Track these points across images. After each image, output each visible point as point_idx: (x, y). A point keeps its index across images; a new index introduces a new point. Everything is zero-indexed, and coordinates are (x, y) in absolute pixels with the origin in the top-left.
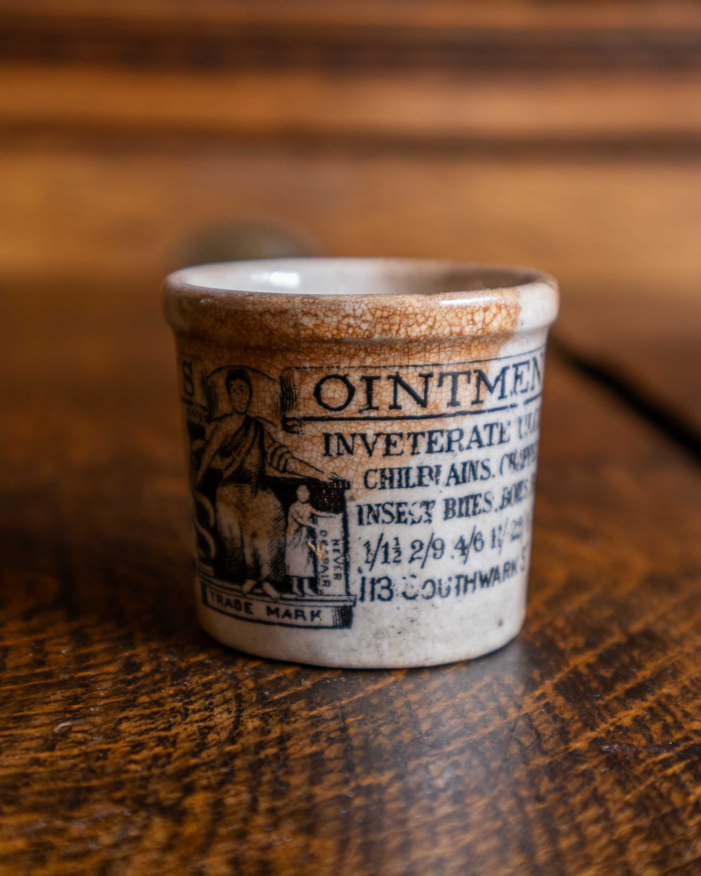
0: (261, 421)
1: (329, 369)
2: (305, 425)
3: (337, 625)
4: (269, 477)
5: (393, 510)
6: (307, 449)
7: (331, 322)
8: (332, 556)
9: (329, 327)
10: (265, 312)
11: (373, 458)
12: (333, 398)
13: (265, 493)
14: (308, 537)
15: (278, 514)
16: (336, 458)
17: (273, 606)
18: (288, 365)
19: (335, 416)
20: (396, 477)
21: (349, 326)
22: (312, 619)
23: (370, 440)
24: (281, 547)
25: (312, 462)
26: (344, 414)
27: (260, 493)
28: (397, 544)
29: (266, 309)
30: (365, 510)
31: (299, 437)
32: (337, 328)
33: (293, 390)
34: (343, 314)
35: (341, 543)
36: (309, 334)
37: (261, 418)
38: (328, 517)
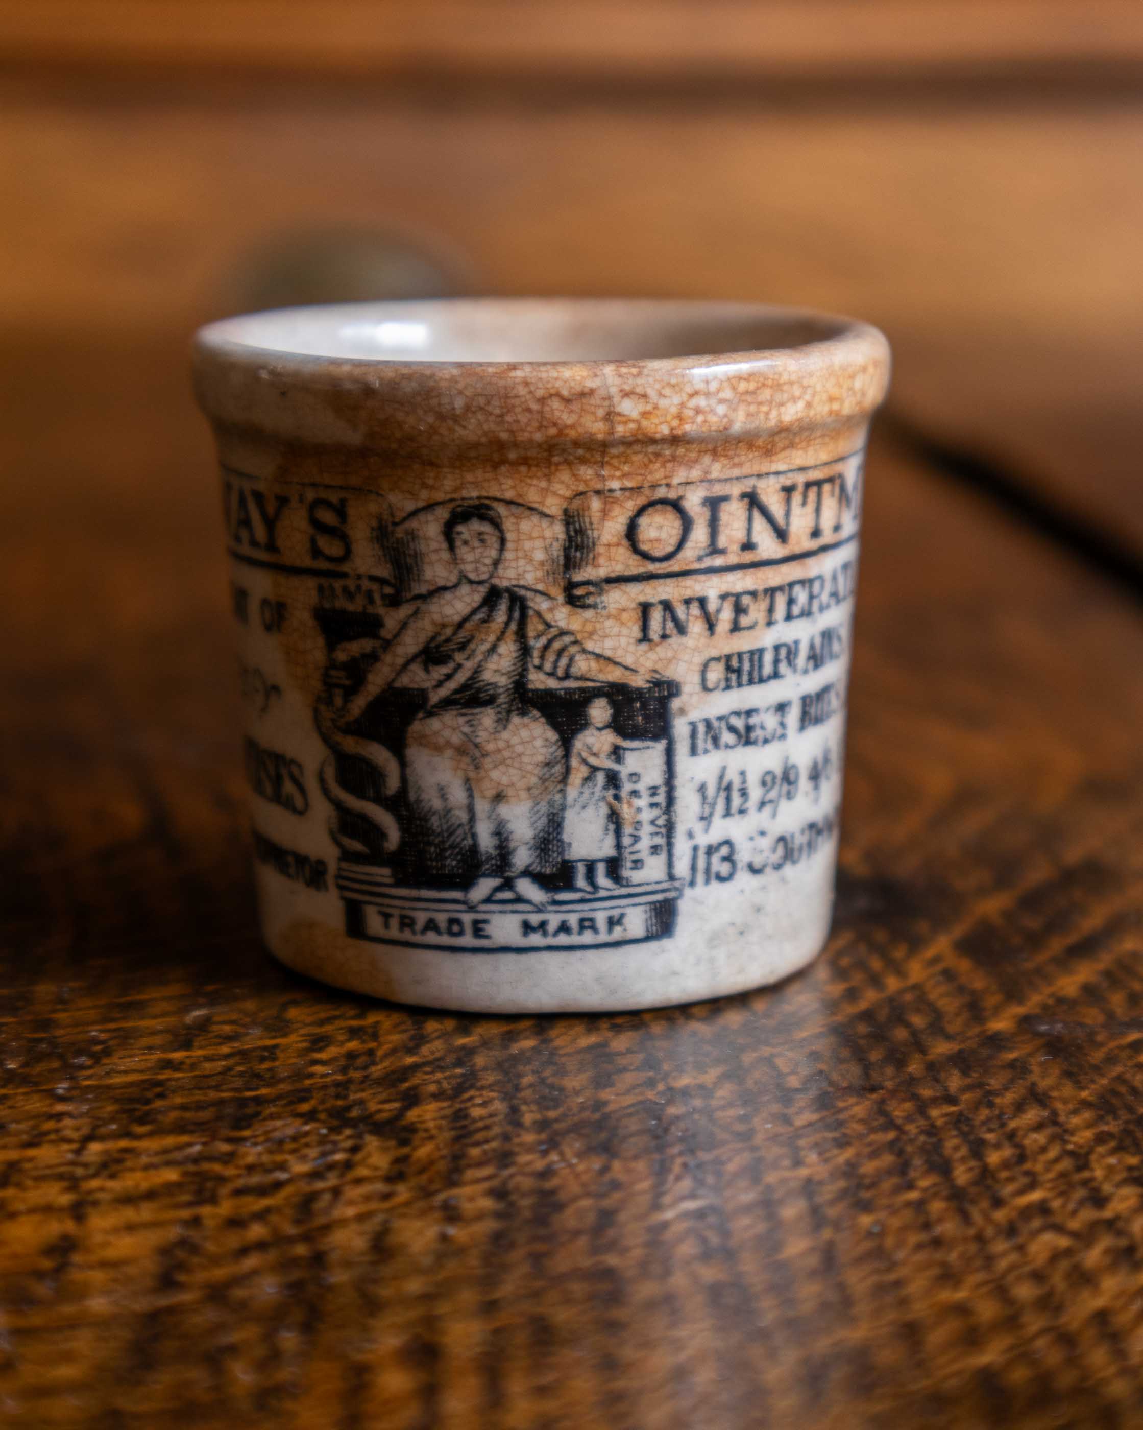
0: (522, 592)
1: (654, 490)
2: (607, 592)
3: (652, 934)
4: (536, 691)
5: (739, 723)
6: (611, 634)
7: (670, 406)
8: (647, 815)
9: (666, 416)
10: (551, 395)
11: (716, 637)
12: (658, 540)
13: (526, 720)
14: (606, 788)
15: (552, 754)
16: (660, 643)
17: (535, 919)
18: (582, 488)
19: (660, 572)
20: (746, 666)
21: (698, 411)
22: (610, 929)
23: (712, 606)
24: (555, 811)
25: (619, 656)
26: (674, 566)
27: (516, 720)
28: (744, 782)
29: (553, 391)
30: (701, 729)
31: (597, 613)
32: (680, 417)
33: (589, 532)
34: (689, 389)
35: (662, 791)
36: (632, 429)
37: (524, 587)
38: (644, 748)
